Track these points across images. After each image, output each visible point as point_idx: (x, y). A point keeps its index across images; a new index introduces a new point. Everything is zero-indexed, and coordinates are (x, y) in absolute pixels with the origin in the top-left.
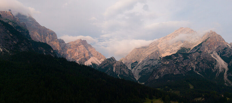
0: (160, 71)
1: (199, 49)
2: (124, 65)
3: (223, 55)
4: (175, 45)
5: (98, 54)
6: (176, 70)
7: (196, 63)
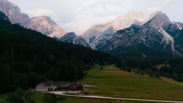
0: (114, 43)
1: (148, 25)
2: (83, 39)
3: (168, 30)
4: (127, 23)
5: (60, 30)
6: (128, 42)
7: (145, 37)
